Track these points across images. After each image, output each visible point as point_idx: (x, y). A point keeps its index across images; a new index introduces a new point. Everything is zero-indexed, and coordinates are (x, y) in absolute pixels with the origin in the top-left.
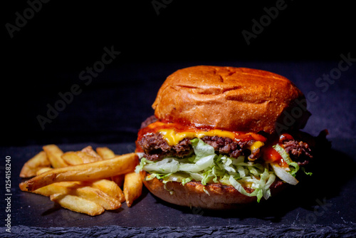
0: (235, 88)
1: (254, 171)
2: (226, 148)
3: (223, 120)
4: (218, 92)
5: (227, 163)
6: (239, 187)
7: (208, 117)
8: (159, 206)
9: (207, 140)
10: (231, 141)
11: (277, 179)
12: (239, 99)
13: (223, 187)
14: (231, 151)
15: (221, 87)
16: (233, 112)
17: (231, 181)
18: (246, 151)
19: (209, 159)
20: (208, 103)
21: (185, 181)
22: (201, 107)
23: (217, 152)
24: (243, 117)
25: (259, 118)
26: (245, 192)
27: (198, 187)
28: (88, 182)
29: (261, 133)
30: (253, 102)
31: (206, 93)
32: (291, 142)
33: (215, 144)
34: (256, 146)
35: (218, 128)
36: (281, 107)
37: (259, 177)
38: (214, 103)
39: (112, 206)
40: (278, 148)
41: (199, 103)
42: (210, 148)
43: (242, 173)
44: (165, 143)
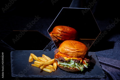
0: (78, 50)
1: (80, 65)
2: (76, 61)
3: (75, 56)
4: (74, 50)
5: (76, 64)
6: (78, 69)
7: (73, 55)
8: (61, 70)
9: (73, 60)
10: (77, 60)
11: (84, 67)
12: (78, 52)
13: (75, 68)
14: (77, 62)
15: (75, 49)
16: (77, 54)
17: (77, 67)
18: (79, 62)
19: (73, 63)
20: (73, 52)
21: (68, 67)
22: (71, 53)
23: (74, 62)
24: (79, 55)
25: (82, 55)
26: (79, 70)
27: (71, 68)
28: (47, 65)
29: (82, 58)
30: (81, 52)
31: (72, 50)
32: (87, 60)
33: (74, 60)
34: (81, 61)
35: (75, 57)
36: (85, 53)
37: (81, 66)
38: (74, 52)
39: (53, 71)
40: (84, 61)
41: (71, 52)
42: (73, 61)
43: (78, 66)
44: (65, 60)
